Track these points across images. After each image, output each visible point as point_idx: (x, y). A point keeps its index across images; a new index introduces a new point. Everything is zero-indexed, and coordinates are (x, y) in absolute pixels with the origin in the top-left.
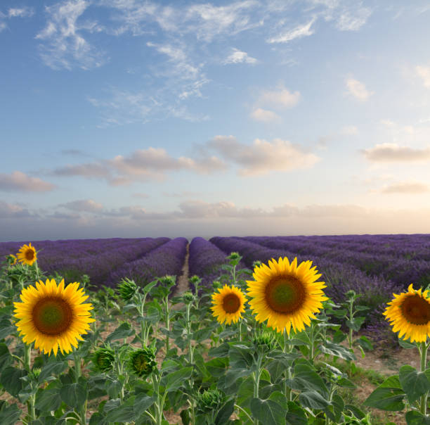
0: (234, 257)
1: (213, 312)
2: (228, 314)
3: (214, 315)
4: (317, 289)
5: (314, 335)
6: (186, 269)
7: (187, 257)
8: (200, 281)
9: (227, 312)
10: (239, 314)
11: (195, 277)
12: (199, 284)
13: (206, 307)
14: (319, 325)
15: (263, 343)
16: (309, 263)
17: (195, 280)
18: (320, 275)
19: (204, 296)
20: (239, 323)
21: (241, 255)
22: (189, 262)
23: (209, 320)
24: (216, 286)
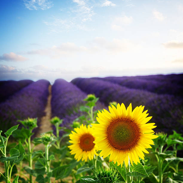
0: (91, 99)
1: (71, 150)
2: (84, 152)
3: (72, 153)
4: (149, 129)
5: (162, 169)
6: (48, 110)
7: (49, 99)
8: (60, 122)
9: (83, 151)
10: (94, 151)
11: (56, 118)
12: (60, 126)
13: (65, 147)
14: (167, 159)
15: (106, 176)
16: (142, 108)
17: (56, 122)
18: (151, 117)
19: (64, 136)
20: (94, 160)
21: (97, 97)
22: (52, 103)
23: (69, 159)
24: (75, 127)
